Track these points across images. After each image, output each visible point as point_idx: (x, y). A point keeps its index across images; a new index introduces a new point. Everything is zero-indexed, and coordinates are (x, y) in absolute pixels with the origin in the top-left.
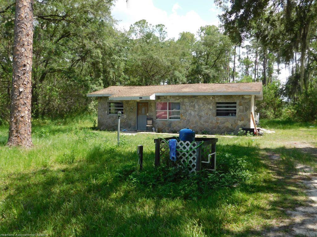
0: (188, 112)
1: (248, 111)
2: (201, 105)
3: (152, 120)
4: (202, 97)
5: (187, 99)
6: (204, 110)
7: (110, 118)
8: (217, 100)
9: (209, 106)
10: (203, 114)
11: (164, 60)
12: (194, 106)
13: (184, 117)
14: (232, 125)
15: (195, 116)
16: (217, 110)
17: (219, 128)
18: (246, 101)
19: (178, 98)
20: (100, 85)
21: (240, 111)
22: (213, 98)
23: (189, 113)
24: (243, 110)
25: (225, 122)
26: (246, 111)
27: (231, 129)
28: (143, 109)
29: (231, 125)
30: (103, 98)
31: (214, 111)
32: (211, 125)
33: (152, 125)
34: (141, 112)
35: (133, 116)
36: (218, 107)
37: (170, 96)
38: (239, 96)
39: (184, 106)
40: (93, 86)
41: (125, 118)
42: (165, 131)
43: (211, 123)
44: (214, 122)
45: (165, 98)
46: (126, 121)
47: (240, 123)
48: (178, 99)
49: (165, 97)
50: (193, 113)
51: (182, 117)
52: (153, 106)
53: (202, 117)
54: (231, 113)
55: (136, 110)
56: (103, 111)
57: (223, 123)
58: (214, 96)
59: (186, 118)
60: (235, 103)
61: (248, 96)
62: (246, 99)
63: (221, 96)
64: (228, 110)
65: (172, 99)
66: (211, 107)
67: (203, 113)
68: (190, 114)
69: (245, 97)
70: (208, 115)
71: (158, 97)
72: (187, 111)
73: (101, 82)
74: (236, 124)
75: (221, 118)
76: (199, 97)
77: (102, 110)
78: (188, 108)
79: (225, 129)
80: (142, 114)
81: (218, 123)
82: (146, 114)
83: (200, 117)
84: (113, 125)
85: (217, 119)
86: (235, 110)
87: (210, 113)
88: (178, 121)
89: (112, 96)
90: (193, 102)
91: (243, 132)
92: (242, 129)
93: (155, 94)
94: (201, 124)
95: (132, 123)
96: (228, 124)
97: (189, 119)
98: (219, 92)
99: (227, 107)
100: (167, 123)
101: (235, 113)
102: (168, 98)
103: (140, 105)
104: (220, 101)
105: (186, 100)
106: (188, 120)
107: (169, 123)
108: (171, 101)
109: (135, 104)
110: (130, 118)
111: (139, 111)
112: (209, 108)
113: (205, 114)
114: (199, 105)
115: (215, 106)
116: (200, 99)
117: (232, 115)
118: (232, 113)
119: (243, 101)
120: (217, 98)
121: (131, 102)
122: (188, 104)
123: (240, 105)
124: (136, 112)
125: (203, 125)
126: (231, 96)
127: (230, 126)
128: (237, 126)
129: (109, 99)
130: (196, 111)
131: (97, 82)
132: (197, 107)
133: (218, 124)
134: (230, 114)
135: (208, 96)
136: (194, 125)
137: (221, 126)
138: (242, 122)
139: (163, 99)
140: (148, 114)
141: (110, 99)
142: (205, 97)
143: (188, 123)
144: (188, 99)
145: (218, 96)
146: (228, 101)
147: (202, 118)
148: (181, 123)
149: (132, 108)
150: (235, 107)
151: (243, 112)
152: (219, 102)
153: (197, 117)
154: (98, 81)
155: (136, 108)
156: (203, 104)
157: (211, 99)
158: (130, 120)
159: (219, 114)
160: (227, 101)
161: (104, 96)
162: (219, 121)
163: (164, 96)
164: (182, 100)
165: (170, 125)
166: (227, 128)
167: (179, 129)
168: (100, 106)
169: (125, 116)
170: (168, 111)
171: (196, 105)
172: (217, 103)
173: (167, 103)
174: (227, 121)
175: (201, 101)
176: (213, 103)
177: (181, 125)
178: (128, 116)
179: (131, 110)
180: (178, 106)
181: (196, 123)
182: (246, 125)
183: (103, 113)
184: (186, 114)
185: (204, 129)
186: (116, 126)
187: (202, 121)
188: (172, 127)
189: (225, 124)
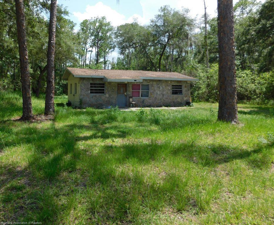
1: (189, 91)
6: (165, 91)
7: (92, 97)
10: (165, 93)
12: (159, 87)
15: (160, 95)
17: (174, 102)
19: (149, 81)
21: (185, 91)
24: (187, 90)
27: (180, 103)
28: (122, 90)
31: (171, 91)
32: (170, 101)
34: (120, 92)
35: (115, 96)
38: (185, 81)
41: (107, 97)
42: (140, 106)
43: (170, 99)
46: (108, 99)
48: (149, 82)
50: (159, 92)
51: (152, 95)
55: (117, 90)
58: (171, 81)
59: (154, 96)
60: (181, 86)
63: (175, 81)
64: (177, 90)
65: (145, 82)
66: (170, 88)
68: (157, 93)
69: (188, 82)
74: (183, 99)
75: (175, 96)
76: (162, 81)
77: (85, 90)
78: (156, 88)
79: (177, 103)
80: (121, 94)
83: (163, 95)
84: (96, 103)
86: (181, 90)
87: (169, 92)
90: (159, 85)
95: (114, 101)
96: (179, 100)
97: (156, 96)
101: (181, 92)
103: (120, 86)
104: (175, 84)
105: (155, 83)
106: (156, 98)
107: (143, 100)
108: (143, 84)
109: (116, 85)
112: (168, 89)
114: (162, 87)
117: (180, 94)
119: (187, 85)
120: (173, 82)
122: (156, 86)
125: (165, 101)
127: (180, 101)
130: (160, 91)
132: (161, 88)
133: (173, 100)
135: (168, 80)
136: (160, 101)
137: (175, 101)
138: (186, 98)
140: (125, 94)
142: (166, 81)
143: (156, 100)
144: (156, 82)
146: (179, 84)
147: (164, 96)
150: (181, 88)
151: (187, 92)
156: (165, 87)
157: (170, 82)
158: (111, 98)
159: (173, 93)
162: (174, 98)
164: (151, 83)
165: (143, 102)
166: (178, 102)
167: (149, 104)
168: (83, 86)
169: (107, 95)
170: (140, 91)
171: (160, 87)
172: (173, 86)
173: (140, 85)
174: (178, 98)
175: (163, 84)
176: (170, 86)
177: (151, 101)
178: (110, 96)
179: (112, 90)
180: (147, 87)
181: (161, 99)
182: (188, 99)
183: (85, 93)
184: (155, 93)
185: (166, 104)
186: (98, 104)
187: (164, 98)
188: (145, 103)
189: (177, 100)
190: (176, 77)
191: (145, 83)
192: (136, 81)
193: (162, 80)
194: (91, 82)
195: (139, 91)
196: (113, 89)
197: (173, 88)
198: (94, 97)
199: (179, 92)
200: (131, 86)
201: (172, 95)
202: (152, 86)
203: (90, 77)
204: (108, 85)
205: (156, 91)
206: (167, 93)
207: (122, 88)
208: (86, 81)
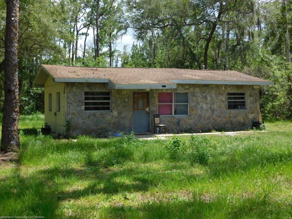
0: (199, 105)
2: (214, 96)
4: (215, 86)
5: (198, 88)
6: (216, 103)
7: (89, 118)
9: (222, 98)
10: (216, 107)
12: (205, 98)
15: (207, 110)
16: (229, 102)
17: (231, 122)
18: (255, 92)
19: (187, 87)
21: (250, 103)
22: (225, 87)
23: (201, 106)
24: (253, 101)
25: (237, 116)
26: (256, 102)
27: (243, 123)
28: (141, 102)
29: (243, 119)
30: (77, 84)
31: (227, 104)
32: (224, 120)
34: (138, 107)
35: (128, 113)
38: (250, 86)
41: (115, 116)
42: (173, 131)
43: (224, 117)
44: (227, 115)
46: (117, 120)
47: (251, 116)
48: (188, 89)
50: (204, 106)
51: (193, 111)
53: (215, 110)
55: (132, 103)
56: (77, 106)
57: (235, 117)
58: (226, 85)
59: (198, 113)
61: (258, 86)
62: (255, 89)
63: (233, 85)
65: (180, 88)
66: (224, 99)
67: (215, 106)
68: (202, 108)
69: (255, 87)
72: (198, 103)
74: (247, 116)
75: (233, 111)
76: (211, 87)
77: (75, 104)
78: (199, 99)
79: (237, 123)
80: (139, 109)
81: (230, 117)
82: (144, 109)
83: (213, 111)
84: (95, 128)
85: (230, 113)
86: (244, 102)
87: (223, 106)
90: (204, 93)
94: (214, 119)
95: (126, 123)
96: (240, 119)
97: (200, 113)
100: (174, 120)
101: (244, 105)
103: (137, 96)
104: (232, 92)
105: (197, 90)
106: (200, 116)
107: (178, 120)
108: (178, 92)
109: (131, 95)
110: (123, 115)
112: (221, 100)
114: (211, 97)
115: (227, 97)
116: (212, 88)
117: (241, 108)
119: (253, 92)
120: (229, 89)
122: (199, 95)
123: (251, 96)
124: (132, 107)
125: (216, 120)
126: (241, 87)
128: (248, 120)
130: (207, 103)
132: (209, 99)
133: (231, 119)
135: (220, 85)
136: (207, 122)
137: (234, 120)
138: (253, 115)
140: (147, 109)
141: (117, 86)
142: (218, 87)
143: (200, 120)
144: (200, 88)
145: (230, 86)
146: (240, 91)
147: (215, 112)
148: (191, 119)
150: (243, 98)
151: (253, 104)
153: (210, 111)
155: (132, 100)
156: (216, 96)
157: (224, 89)
158: (122, 118)
159: (230, 106)
162: (232, 115)
164: (192, 90)
165: (178, 123)
166: (239, 122)
167: (189, 127)
168: (72, 98)
169: (115, 113)
170: (173, 104)
171: (208, 96)
172: (229, 94)
173: (172, 93)
174: (239, 115)
175: (213, 91)
176: (225, 94)
177: (191, 122)
178: (120, 113)
179: (124, 104)
180: (185, 98)
181: (209, 118)
182: (256, 118)
183: (76, 109)
184: (198, 108)
185: (217, 126)
186: (99, 129)
187: (214, 116)
188: (181, 125)
189: (237, 118)
190: (235, 79)
191: (181, 91)
192: (165, 86)
193: (210, 85)
194: (87, 90)
195: (171, 105)
196: (125, 102)
197: (229, 98)
198: (91, 117)
199: (240, 105)
200: (156, 96)
201: (228, 111)
202: (194, 95)
203: (84, 81)
204: (117, 95)
205: (201, 103)
206: (220, 107)
207: (140, 100)
208: (77, 88)
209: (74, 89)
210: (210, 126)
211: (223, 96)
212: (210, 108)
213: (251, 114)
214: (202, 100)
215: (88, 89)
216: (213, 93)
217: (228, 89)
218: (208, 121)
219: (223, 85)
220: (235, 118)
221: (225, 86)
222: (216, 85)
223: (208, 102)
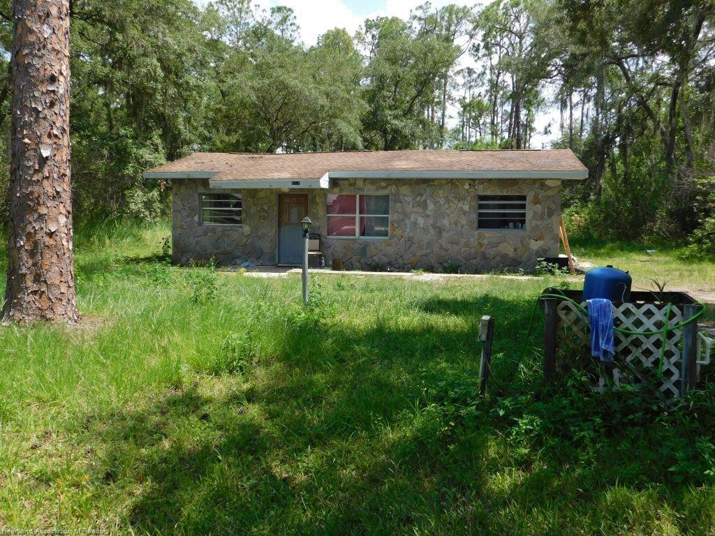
0: (410, 218)
1: (553, 218)
2: (442, 201)
3: (320, 239)
4: (444, 182)
5: (407, 187)
6: (449, 215)
7: (205, 234)
8: (482, 190)
9: (461, 205)
10: (447, 225)
11: (313, 91)
12: (424, 205)
13: (398, 232)
14: (515, 250)
15: (425, 229)
16: (480, 215)
17: (484, 257)
18: (550, 193)
19: (383, 184)
20: (156, 150)
21: (534, 217)
22: (470, 185)
23: (412, 220)
24: (543, 214)
25: (499, 244)
26: (550, 216)
27: (513, 259)
28: (294, 212)
29: (513, 250)
30: (186, 181)
31: (474, 217)
32: (466, 251)
33: (319, 251)
34: (289, 220)
35: (269, 230)
36: (481, 207)
37: (365, 180)
38: (534, 181)
39: (398, 205)
40: (141, 152)
41: (246, 234)
42: (352, 265)
43: (467, 245)
44: (474, 241)
45: (350, 185)
46: (250, 241)
47: (535, 245)
48: (384, 188)
49: (352, 182)
50: (421, 221)
51: (394, 230)
52: (320, 205)
53: (444, 230)
54: (512, 221)
55: (276, 213)
56: (188, 216)
57: (496, 245)
58: (474, 180)
59: (405, 234)
60: (524, 198)
61: (556, 181)
62: (550, 188)
63: (490, 180)
64: (504, 215)
65: (369, 186)
66: (466, 208)
67: (446, 222)
68: (415, 224)
69: (547, 183)
70: (459, 225)
71: (334, 182)
72: (406, 215)
73: (158, 141)
74: (526, 247)
75: (490, 234)
76: (436, 183)
77: (184, 213)
78: (409, 208)
79: (498, 258)
80: (291, 224)
81: (481, 245)
82: (300, 223)
83: (440, 231)
84: (215, 251)
85: (480, 236)
86: (524, 215)
87: (464, 221)
88: (385, 241)
89: (216, 178)
90: (421, 195)
91: (546, 267)
92: (545, 260)
93: (328, 173)
94: (441, 248)
95: (266, 246)
96: (508, 249)
97: (411, 234)
98: (488, 170)
99: (504, 207)
100: (356, 246)
101: (523, 222)
102: (360, 184)
103: (286, 200)
104: (489, 193)
105: (405, 190)
106: (410, 239)
107: (362, 246)
108: (365, 193)
109: (274, 199)
110: (260, 233)
111: (284, 216)
112: (461, 209)
113: (450, 224)
114: (436, 203)
115: (475, 204)
116: (441, 186)
117: (515, 227)
118: (515, 222)
119: (542, 194)
120: (481, 187)
121: (262, 194)
122: (409, 199)
123: (536, 202)
124: (276, 219)
125: (447, 250)
126: (512, 182)
127: (511, 253)
128: (527, 253)
129: (211, 186)
130: (428, 216)
131: (148, 142)
132: (431, 206)
133: (483, 249)
134: (511, 224)
135: (458, 180)
136: (425, 252)
137: (491, 252)
138: (540, 243)
139: (347, 186)
141: (212, 184)
142: (452, 183)
143: (410, 247)
144: (410, 186)
145: (482, 181)
146: (507, 192)
147: (444, 233)
148: (390, 246)
149: (266, 208)
150: (523, 207)
151: (542, 218)
152: (485, 194)
153: (432, 232)
154: (151, 139)
155: (276, 208)
156: (448, 201)
157: (467, 186)
158: (260, 238)
159: (484, 223)
160: (505, 194)
161: (191, 177)
162: (485, 242)
163: (347, 179)
164: (393, 189)
166: (505, 256)
167: (386, 260)
168: (180, 203)
169: (246, 229)
170: (357, 216)
171: (428, 201)
172: (481, 198)
173: (355, 196)
174: (505, 241)
175: (441, 192)
176: (470, 198)
177: (391, 250)
178: (254, 230)
179: (262, 213)
181: (429, 245)
182: (550, 249)
183: (185, 221)
184: (405, 225)
185: (449, 261)
186: (221, 254)
187: (443, 242)
188: (368, 255)
189: (498, 248)
192: (297, 183)
193: (434, 180)
195: (354, 218)
196: (262, 209)
198: (209, 234)
201: (476, 233)
202: (397, 199)
204: (250, 199)
205: (413, 216)
206: (456, 225)
207: (294, 208)
208: (187, 188)
209: (183, 189)
210: (433, 261)
211: (465, 203)
212: (434, 226)
213: (536, 240)
214: (415, 209)
215: (203, 189)
216: (441, 195)
217: (476, 187)
218: (429, 251)
219: (466, 179)
220: (492, 247)
221: (470, 182)
222: (449, 181)
223: (428, 212)
